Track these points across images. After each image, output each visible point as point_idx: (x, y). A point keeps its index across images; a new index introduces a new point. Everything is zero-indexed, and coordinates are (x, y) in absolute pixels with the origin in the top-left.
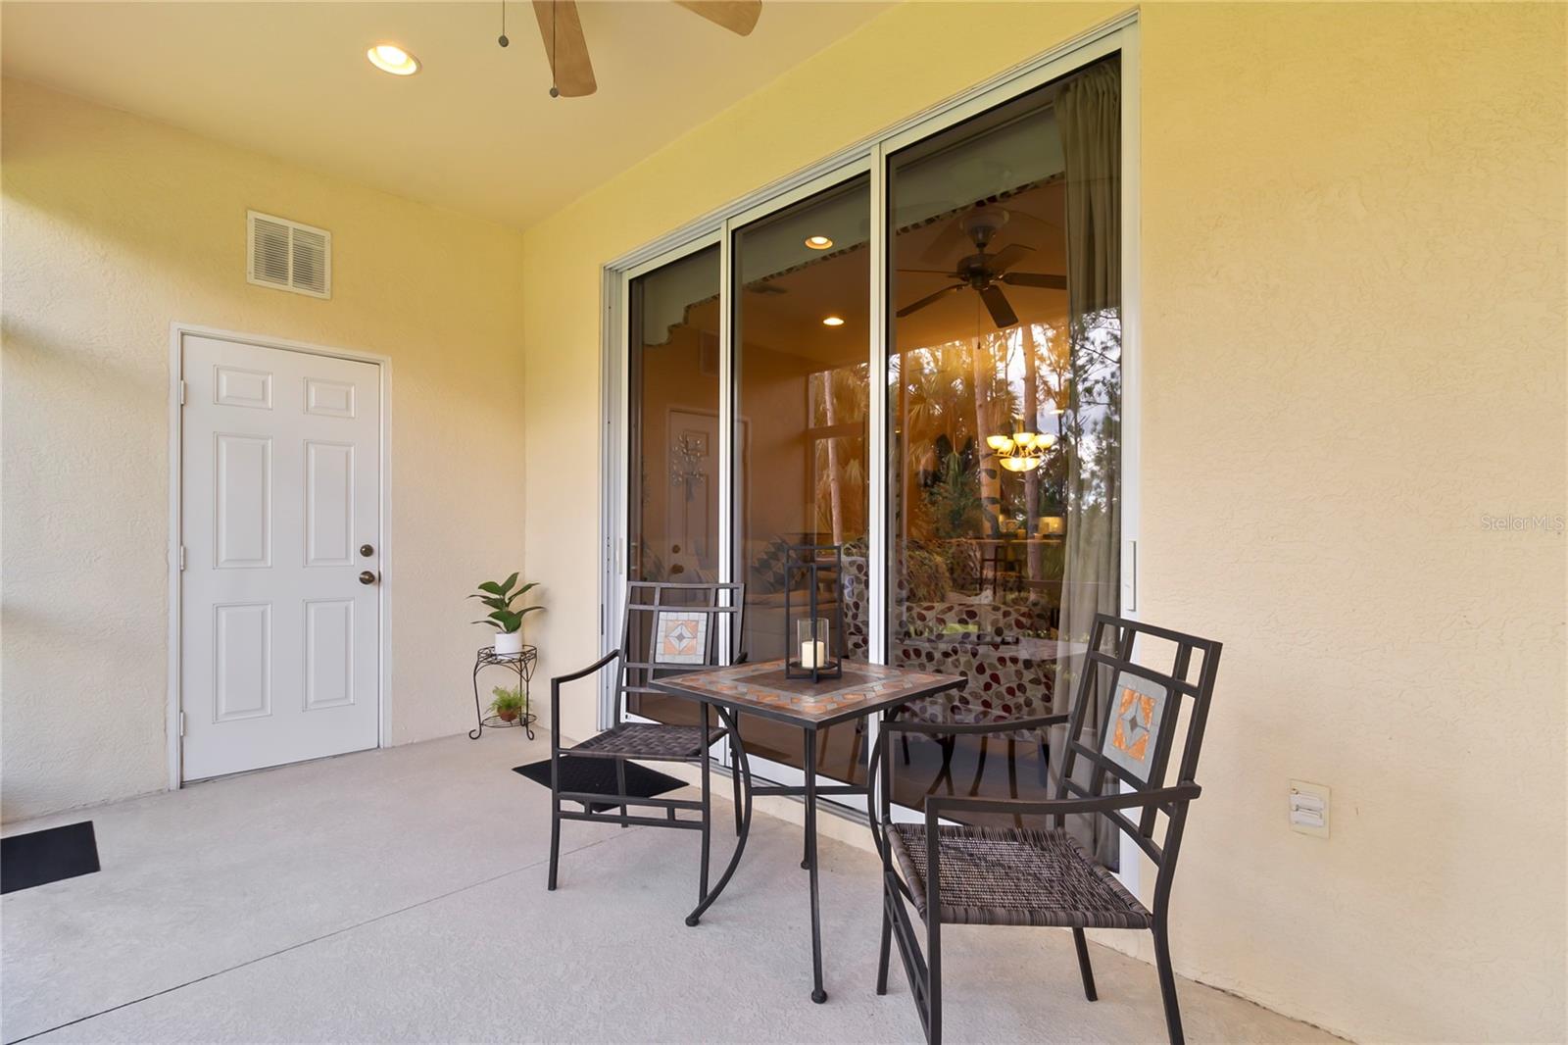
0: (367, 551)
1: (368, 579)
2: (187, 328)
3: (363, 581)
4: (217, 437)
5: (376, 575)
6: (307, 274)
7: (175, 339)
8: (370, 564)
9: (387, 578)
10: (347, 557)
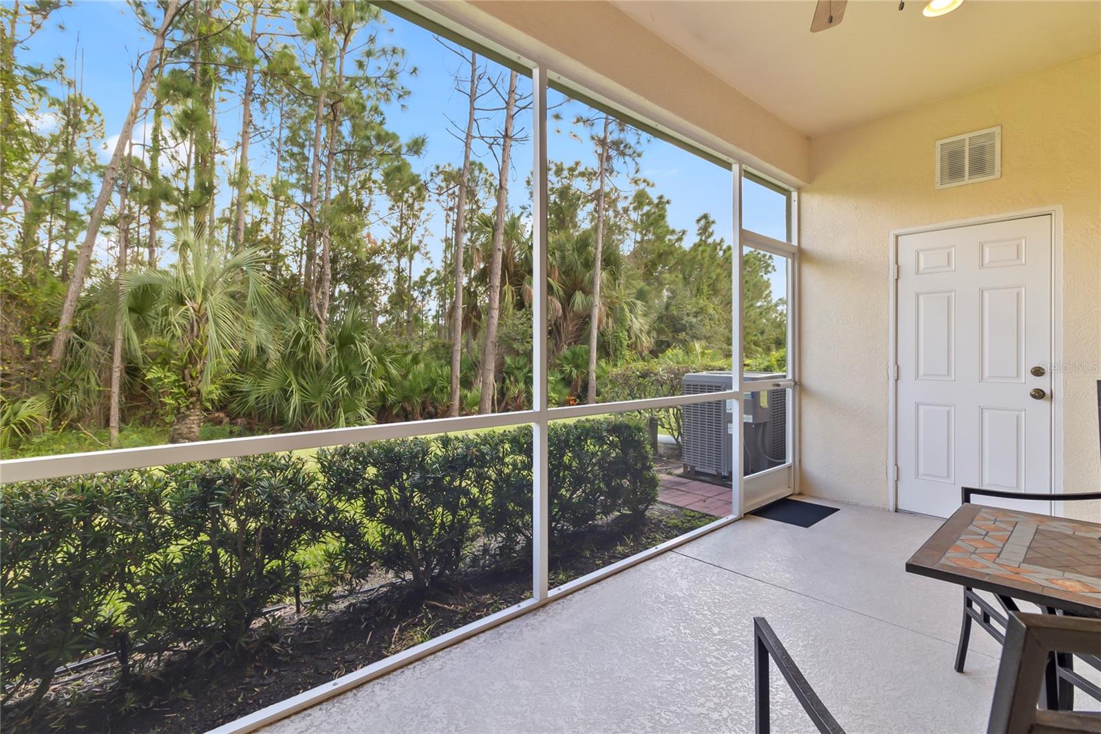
0: (1038, 372)
1: (1039, 394)
2: (898, 232)
3: (1033, 396)
4: (917, 296)
5: (1047, 392)
6: (980, 165)
7: (892, 240)
8: (1042, 383)
9: (1059, 395)
10: (1018, 375)
